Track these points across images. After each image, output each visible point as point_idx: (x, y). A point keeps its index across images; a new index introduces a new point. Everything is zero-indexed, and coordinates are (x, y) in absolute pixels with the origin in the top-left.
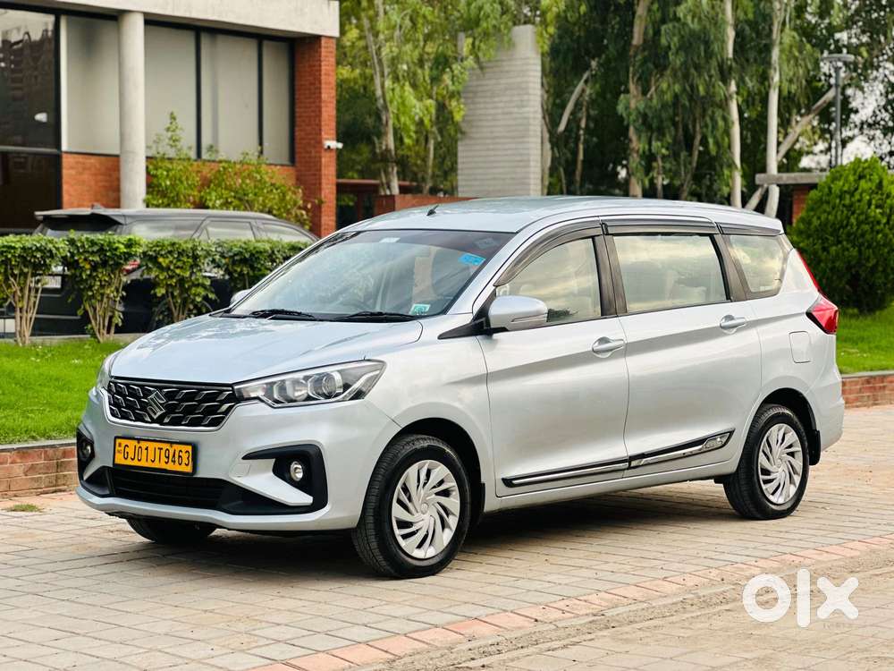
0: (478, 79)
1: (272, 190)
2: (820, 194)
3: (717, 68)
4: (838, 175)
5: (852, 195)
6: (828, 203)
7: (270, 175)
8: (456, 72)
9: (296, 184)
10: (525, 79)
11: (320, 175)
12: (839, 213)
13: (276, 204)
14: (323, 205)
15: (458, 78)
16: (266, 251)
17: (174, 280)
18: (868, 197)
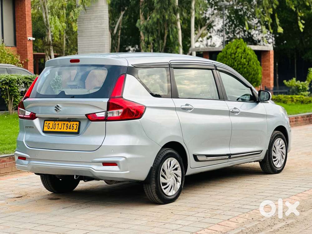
0: (85, 14)
1: (8, 56)
2: (223, 54)
3: (172, 9)
4: (229, 47)
5: (235, 54)
6: (226, 57)
7: (7, 50)
8: (76, 12)
9: (17, 54)
10: (102, 14)
11: (27, 50)
12: (230, 61)
13: (10, 62)
14: (28, 62)
15: (76, 14)
16: (15, 80)
18: (241, 55)
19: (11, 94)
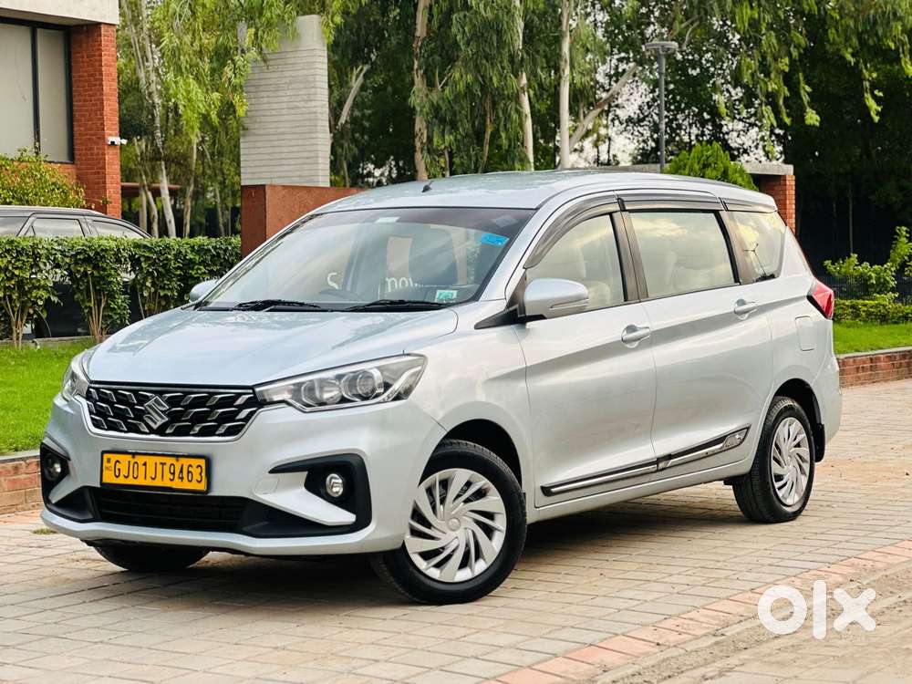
0: (261, 72)
1: (54, 190)
3: (509, 60)
7: (50, 173)
8: (238, 64)
9: (78, 183)
10: (312, 72)
11: (104, 174)
14: (108, 206)
15: (240, 70)
16: (112, 249)
17: (13, 282)
19: (98, 288)
